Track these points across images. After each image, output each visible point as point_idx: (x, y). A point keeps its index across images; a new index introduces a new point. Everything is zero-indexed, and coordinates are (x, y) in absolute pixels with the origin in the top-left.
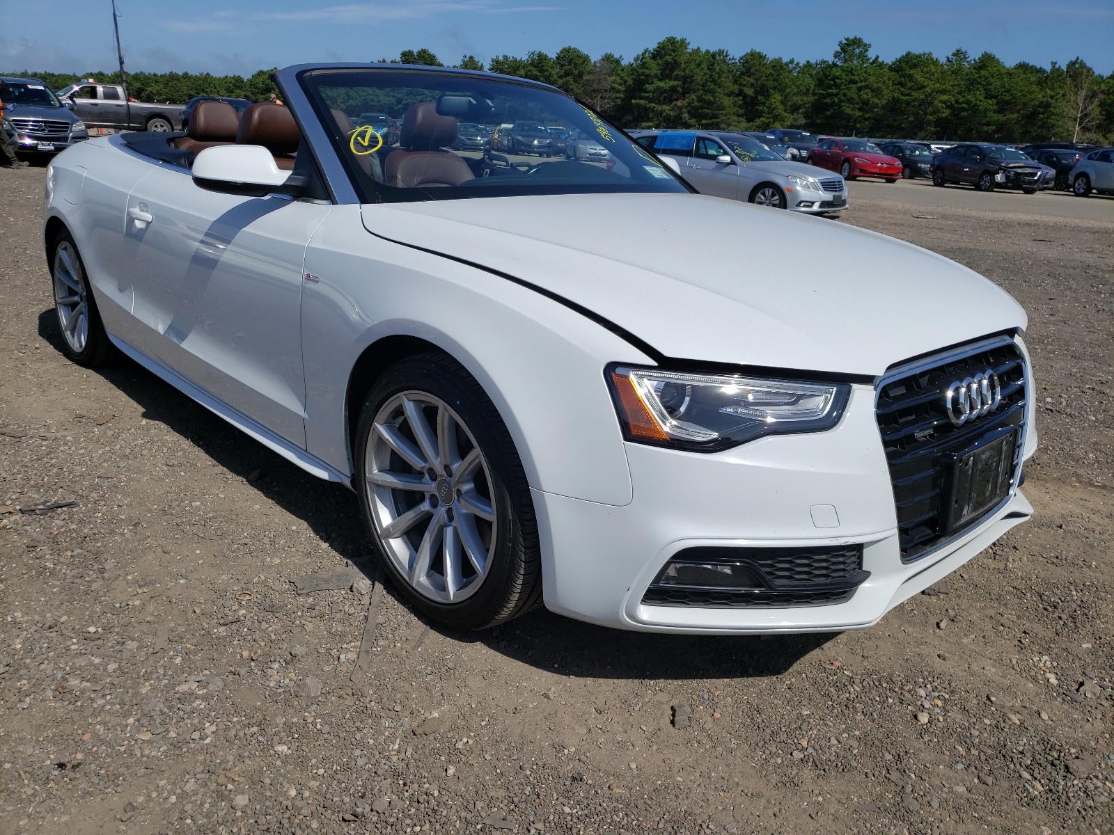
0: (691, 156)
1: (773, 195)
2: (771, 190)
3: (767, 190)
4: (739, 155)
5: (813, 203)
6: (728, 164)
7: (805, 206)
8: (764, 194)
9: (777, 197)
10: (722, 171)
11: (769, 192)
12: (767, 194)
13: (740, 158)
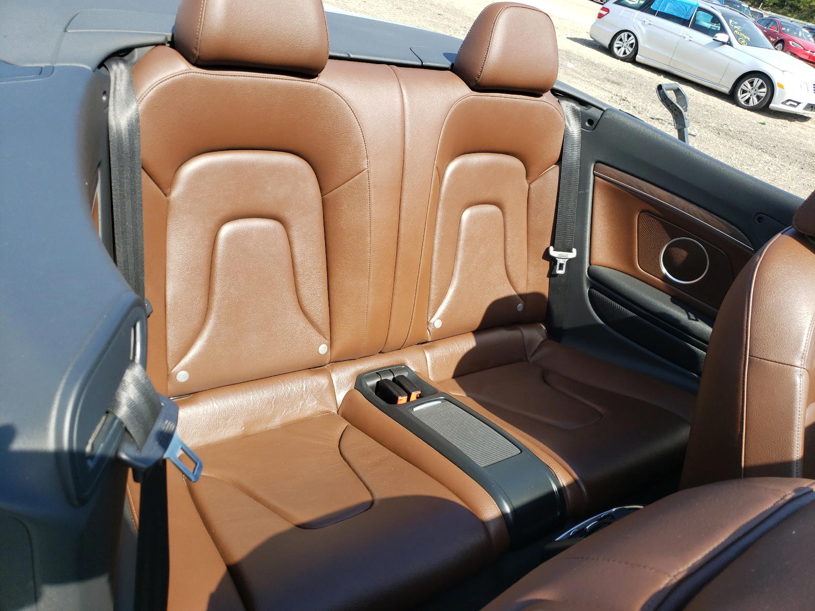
0: (687, 25)
1: (761, 86)
2: (761, 81)
3: (756, 80)
4: (737, 37)
5: (799, 103)
6: (723, 43)
7: (791, 105)
8: (751, 83)
9: (764, 90)
10: (715, 49)
11: (758, 82)
12: (755, 84)
13: (737, 39)
